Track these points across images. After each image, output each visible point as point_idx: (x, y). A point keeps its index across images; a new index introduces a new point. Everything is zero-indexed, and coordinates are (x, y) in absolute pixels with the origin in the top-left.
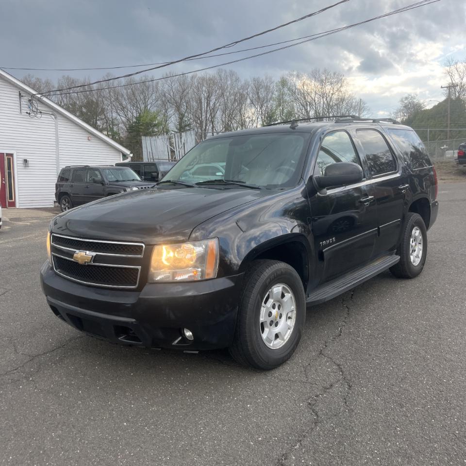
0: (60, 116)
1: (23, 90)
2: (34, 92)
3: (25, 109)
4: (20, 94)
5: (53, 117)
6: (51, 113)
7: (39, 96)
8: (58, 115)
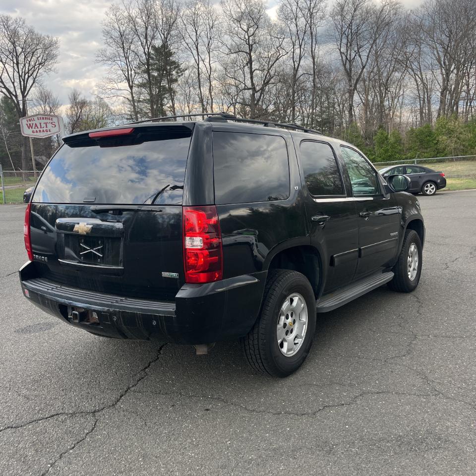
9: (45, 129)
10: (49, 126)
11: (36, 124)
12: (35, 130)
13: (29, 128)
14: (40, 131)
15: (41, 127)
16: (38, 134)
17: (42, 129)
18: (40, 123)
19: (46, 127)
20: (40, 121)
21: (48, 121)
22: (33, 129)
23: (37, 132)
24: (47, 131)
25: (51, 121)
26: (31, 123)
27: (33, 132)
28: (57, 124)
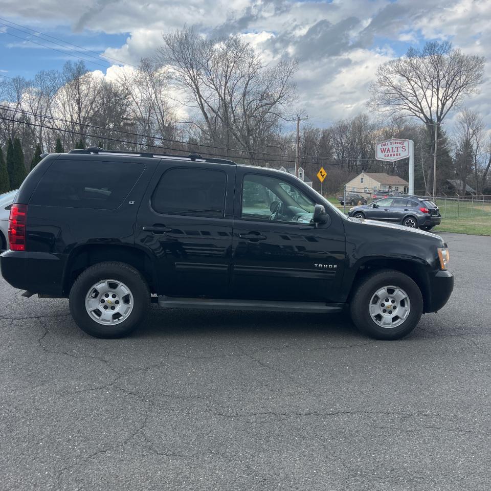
9: (395, 153)
10: (400, 150)
11: (388, 149)
12: (387, 154)
13: (382, 152)
14: (391, 155)
15: (392, 152)
16: (389, 158)
17: (393, 154)
18: (392, 148)
19: (397, 151)
20: (393, 146)
21: (399, 145)
22: (386, 153)
23: (388, 156)
24: (397, 155)
25: (402, 146)
26: (384, 147)
27: (385, 156)
28: (407, 148)
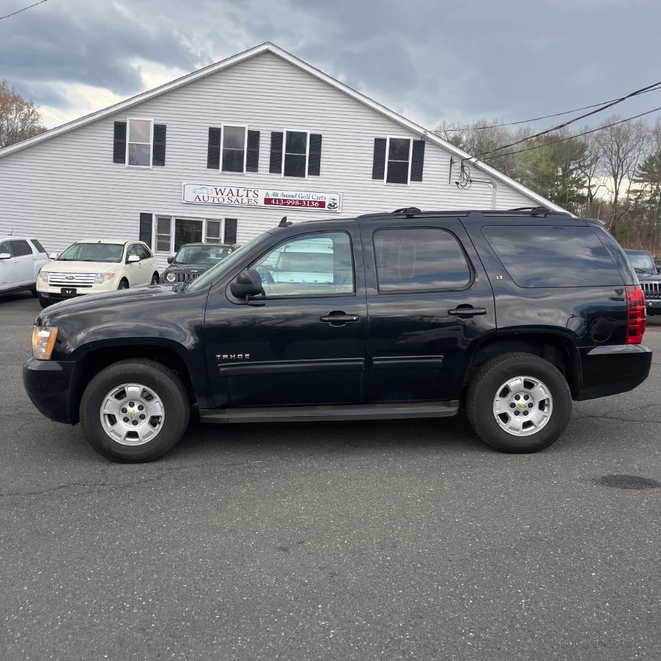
0: (500, 184)
1: (456, 155)
2: (467, 156)
3: (455, 178)
4: (451, 160)
5: (491, 186)
6: (488, 181)
7: (473, 160)
8: (497, 183)
